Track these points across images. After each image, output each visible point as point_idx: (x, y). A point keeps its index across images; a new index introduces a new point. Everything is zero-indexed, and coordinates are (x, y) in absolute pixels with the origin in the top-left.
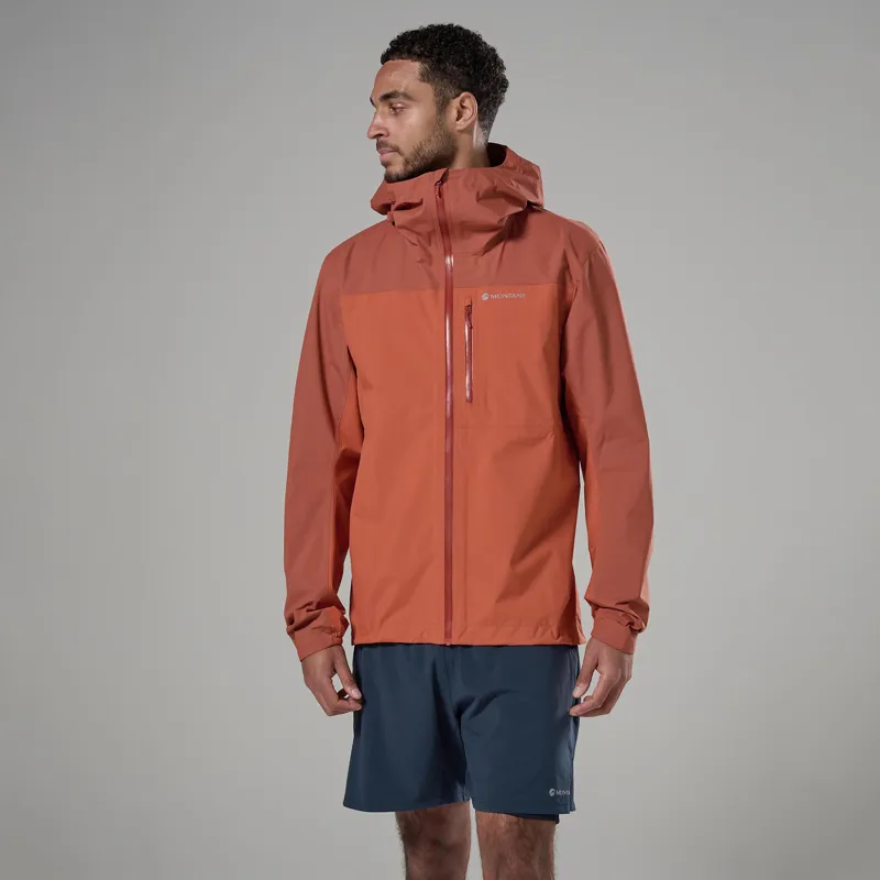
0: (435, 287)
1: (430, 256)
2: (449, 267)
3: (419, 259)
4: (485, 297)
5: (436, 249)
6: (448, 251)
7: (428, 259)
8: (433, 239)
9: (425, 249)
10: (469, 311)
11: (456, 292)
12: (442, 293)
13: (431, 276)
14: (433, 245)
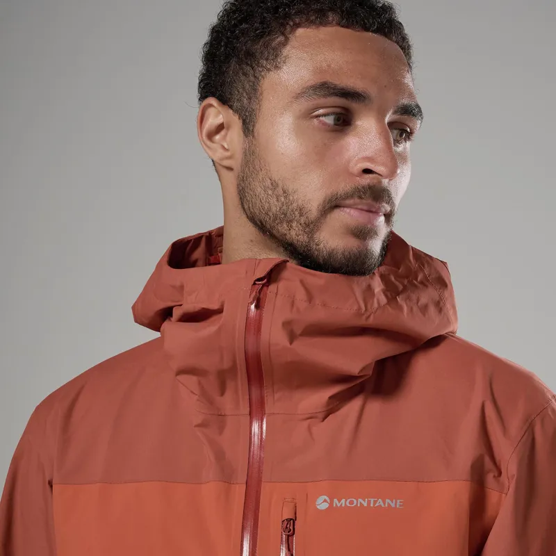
0: (227, 477)
1: (221, 416)
2: (256, 440)
3: (198, 420)
4: (322, 504)
5: (233, 401)
6: (257, 409)
7: (217, 420)
8: (230, 385)
9: (211, 402)
10: (290, 527)
11: (266, 489)
12: (239, 491)
13: (220, 456)
14: (229, 394)
